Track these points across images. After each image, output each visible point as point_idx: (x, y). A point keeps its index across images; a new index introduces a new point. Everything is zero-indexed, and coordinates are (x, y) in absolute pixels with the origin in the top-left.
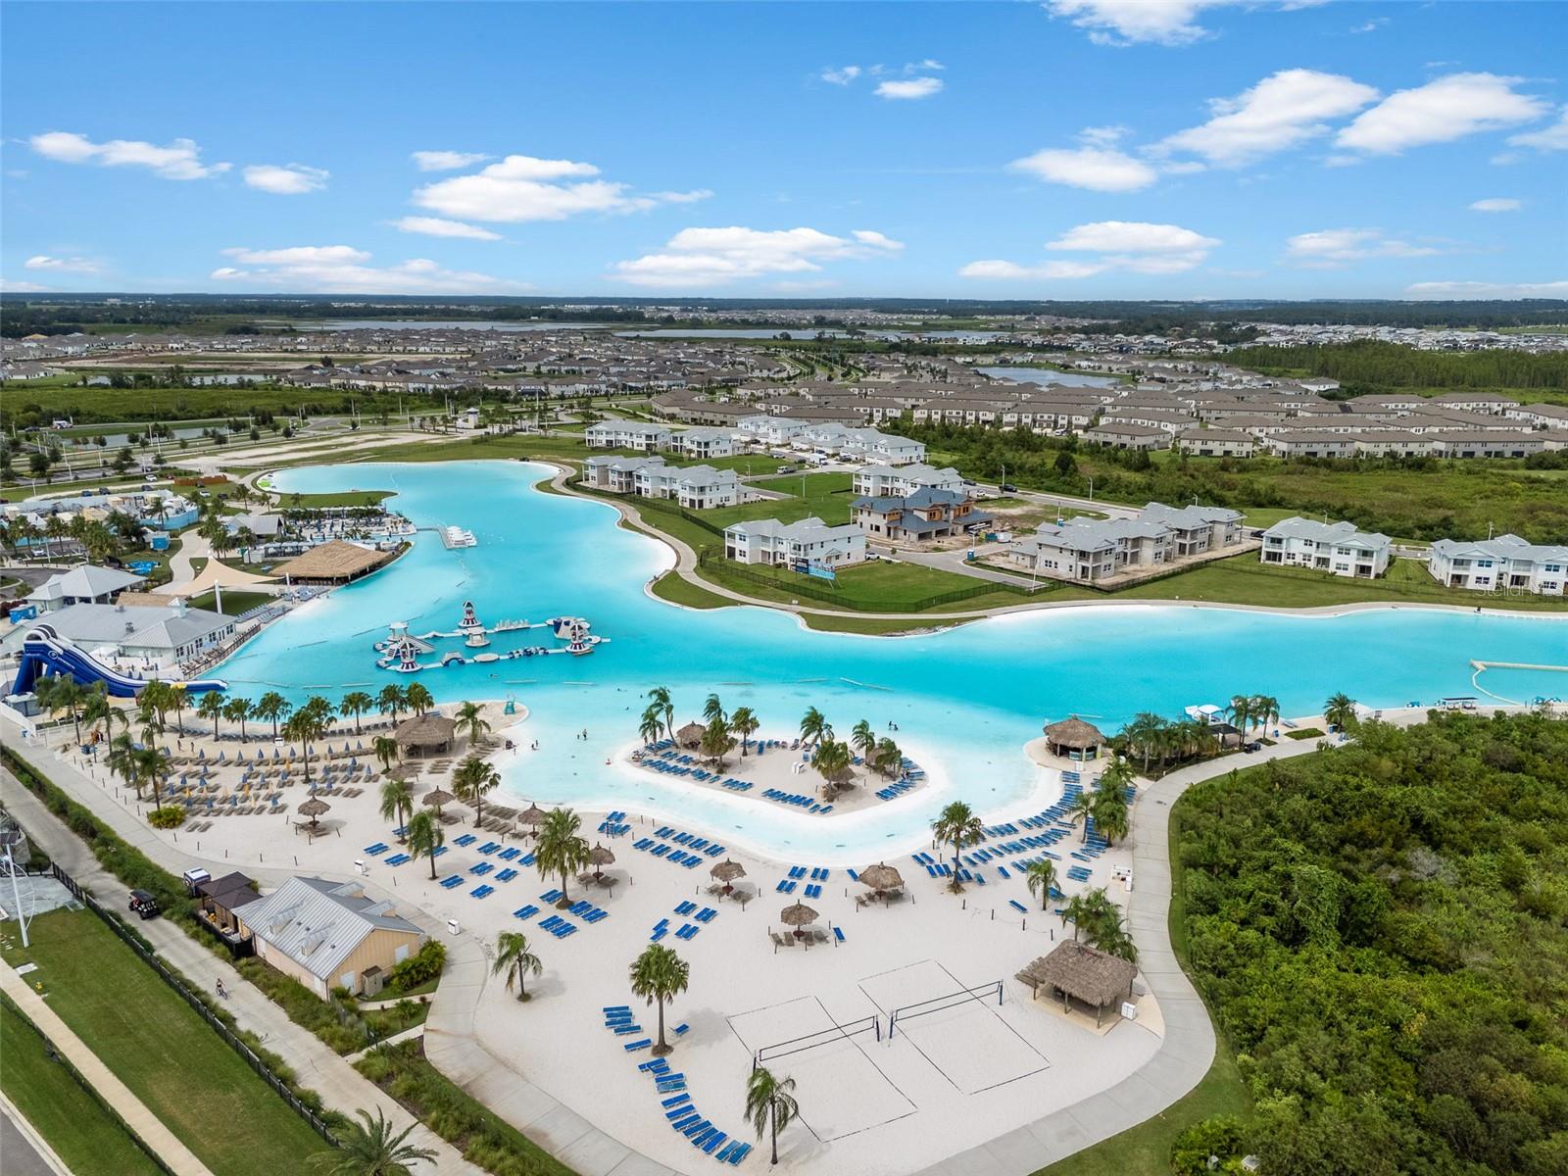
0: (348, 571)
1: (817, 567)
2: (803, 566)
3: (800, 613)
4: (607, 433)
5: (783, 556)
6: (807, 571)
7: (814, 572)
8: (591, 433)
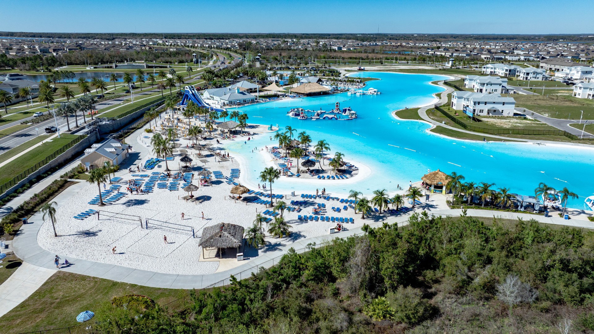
3: (438, 126)
4: (492, 68)
6: (465, 112)
7: (468, 113)
8: (485, 68)
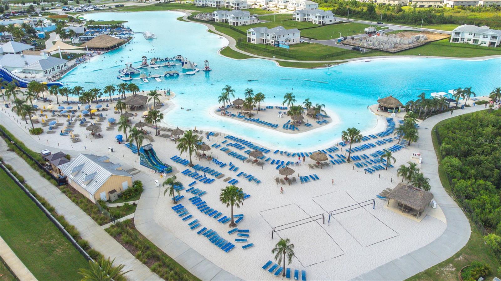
0: (109, 45)
1: (282, 44)
2: (277, 44)
3: (276, 61)
4: (202, 1)
5: (269, 41)
6: (278, 46)
7: (281, 46)
8: (196, 1)
